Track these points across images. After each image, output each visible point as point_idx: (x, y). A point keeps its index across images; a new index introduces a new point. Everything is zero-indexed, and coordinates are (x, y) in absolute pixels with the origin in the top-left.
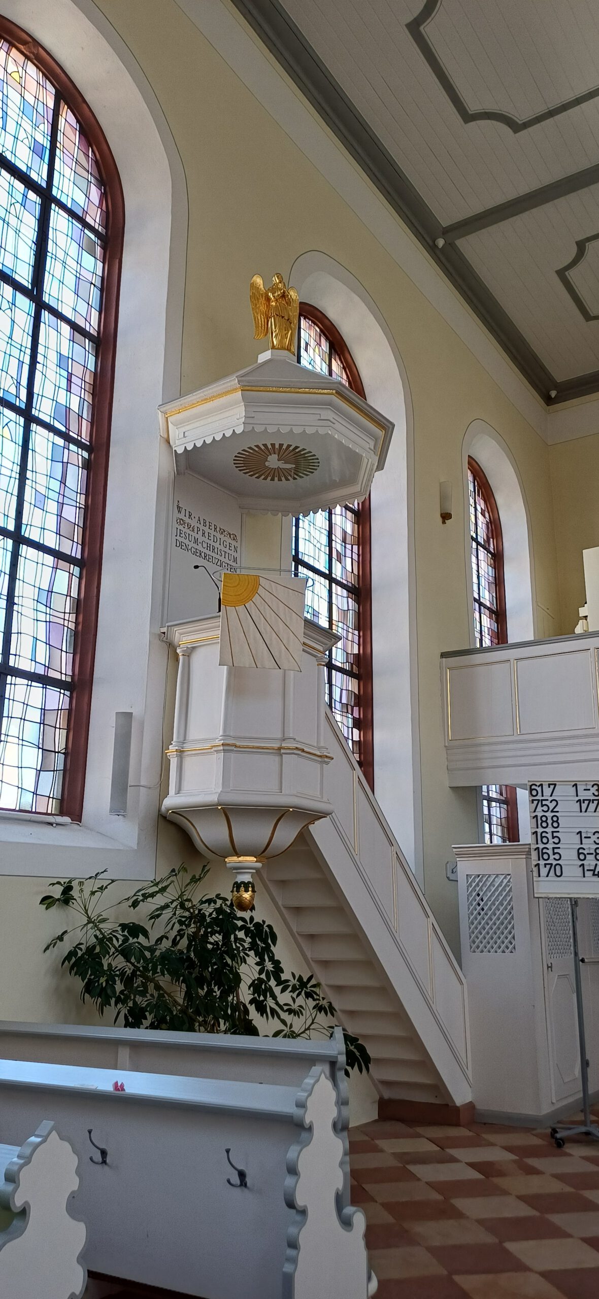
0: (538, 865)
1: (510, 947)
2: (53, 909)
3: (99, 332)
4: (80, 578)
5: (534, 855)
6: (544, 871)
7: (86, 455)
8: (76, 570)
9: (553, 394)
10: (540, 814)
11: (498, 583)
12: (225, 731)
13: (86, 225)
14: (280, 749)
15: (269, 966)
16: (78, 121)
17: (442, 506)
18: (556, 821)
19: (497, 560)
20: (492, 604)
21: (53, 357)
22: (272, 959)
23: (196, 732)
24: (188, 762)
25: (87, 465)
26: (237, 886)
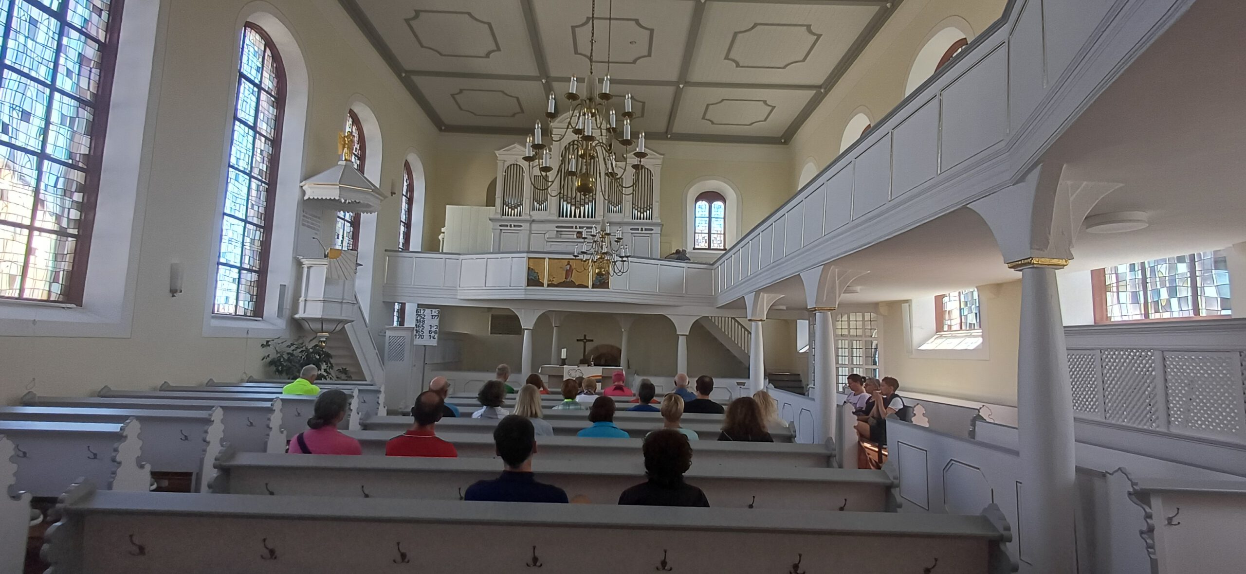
0: (416, 335)
1: (402, 360)
2: (265, 348)
3: (274, 138)
4: (263, 233)
5: (415, 332)
6: (418, 337)
7: (267, 187)
8: (262, 230)
9: (443, 128)
10: (419, 319)
11: (409, 211)
12: (324, 295)
13: (271, 95)
14: (342, 302)
15: (329, 365)
16: (272, 53)
17: (392, 190)
18: (424, 321)
19: (410, 201)
20: (405, 220)
21: (259, 151)
22: (330, 363)
23: (311, 295)
24: (308, 303)
25: (267, 191)
26: (321, 342)
